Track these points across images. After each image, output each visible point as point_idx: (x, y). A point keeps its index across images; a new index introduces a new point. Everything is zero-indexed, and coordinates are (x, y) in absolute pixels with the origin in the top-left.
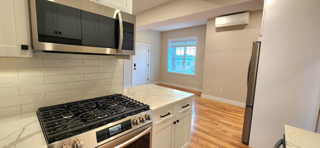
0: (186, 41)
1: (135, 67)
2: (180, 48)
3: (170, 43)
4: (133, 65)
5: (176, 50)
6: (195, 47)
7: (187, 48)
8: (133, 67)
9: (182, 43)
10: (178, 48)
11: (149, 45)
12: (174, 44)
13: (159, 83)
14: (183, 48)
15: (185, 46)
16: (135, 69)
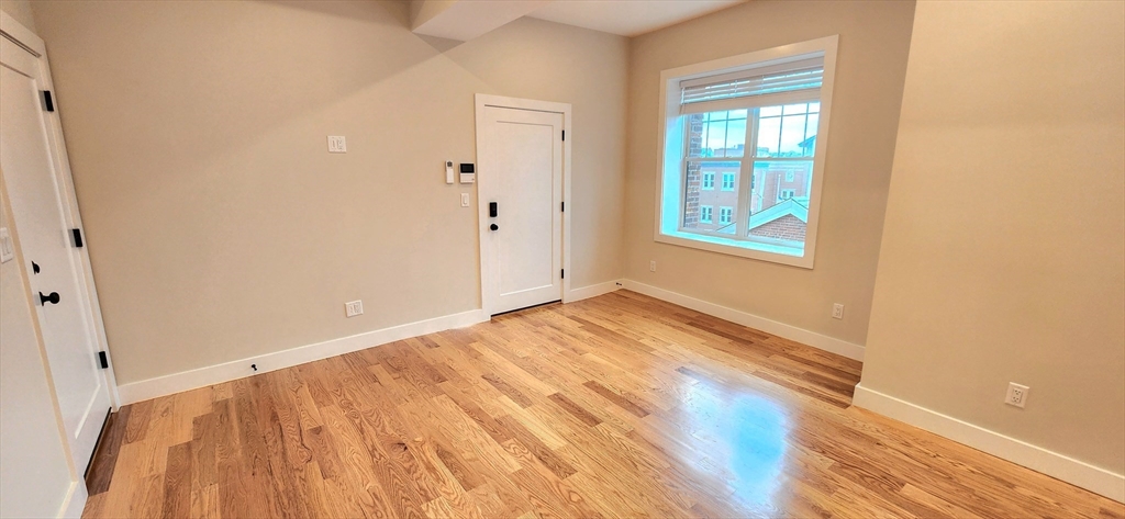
0: (756, 75)
1: (495, 221)
2: (722, 115)
3: (671, 91)
4: (485, 210)
5: (705, 126)
6: (815, 107)
7: (764, 111)
8: (486, 220)
9: (738, 89)
10: (715, 115)
11: (566, 108)
12: (693, 97)
13: (615, 289)
14: (743, 113)
15: (753, 102)
16: (494, 227)
